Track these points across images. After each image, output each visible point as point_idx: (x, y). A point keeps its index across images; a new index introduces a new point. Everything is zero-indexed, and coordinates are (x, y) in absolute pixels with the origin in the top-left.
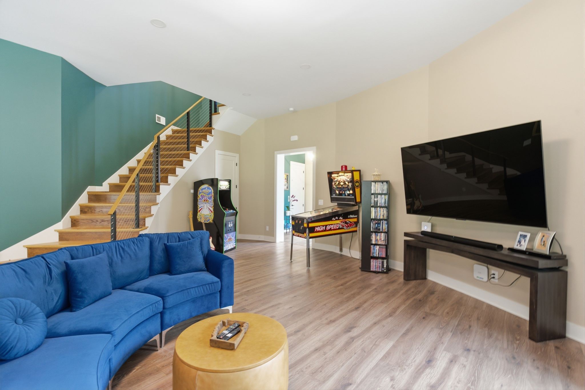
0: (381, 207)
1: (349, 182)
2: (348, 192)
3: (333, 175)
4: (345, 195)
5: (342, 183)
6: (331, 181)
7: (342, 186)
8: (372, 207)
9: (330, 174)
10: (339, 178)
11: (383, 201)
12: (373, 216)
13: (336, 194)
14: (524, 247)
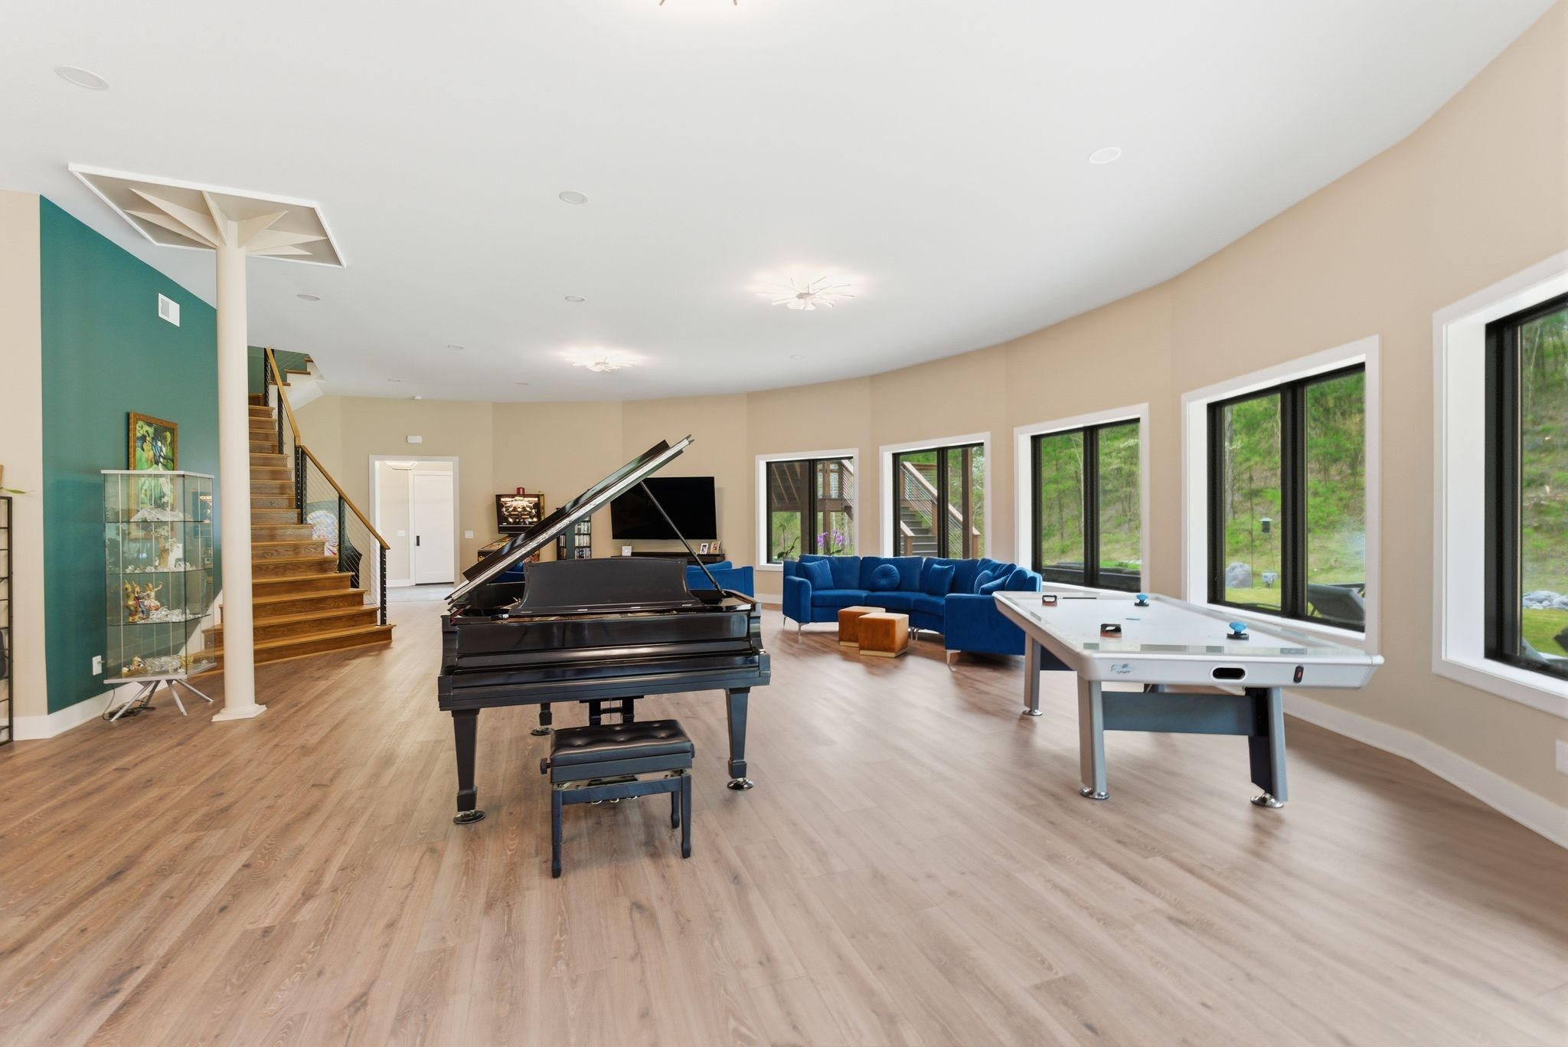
0: (584, 534)
1: (531, 509)
2: (530, 520)
3: (502, 499)
4: (525, 524)
5: (520, 510)
6: (499, 506)
7: (519, 512)
8: (576, 534)
9: (499, 497)
10: (515, 504)
11: (586, 528)
12: (577, 544)
13: (509, 523)
14: (706, 553)
